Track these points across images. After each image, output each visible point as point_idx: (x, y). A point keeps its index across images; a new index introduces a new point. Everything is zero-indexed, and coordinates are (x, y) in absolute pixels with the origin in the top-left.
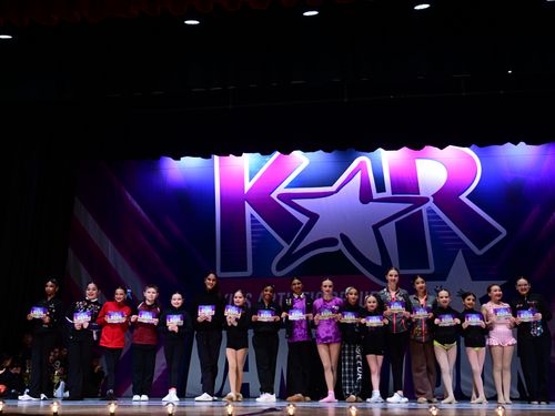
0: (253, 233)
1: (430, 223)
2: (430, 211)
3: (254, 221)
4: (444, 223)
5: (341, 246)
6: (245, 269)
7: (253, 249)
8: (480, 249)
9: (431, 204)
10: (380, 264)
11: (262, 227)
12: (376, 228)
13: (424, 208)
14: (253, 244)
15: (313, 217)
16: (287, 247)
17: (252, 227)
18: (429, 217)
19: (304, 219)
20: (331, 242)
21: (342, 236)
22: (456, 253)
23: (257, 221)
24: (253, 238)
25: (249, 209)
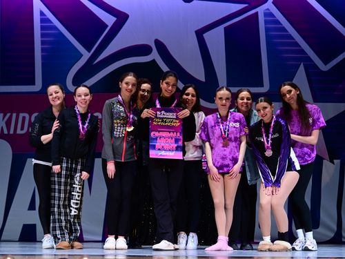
0: (43, 35)
1: (267, 30)
2: (268, 14)
3: (44, 20)
4: (284, 29)
5: (155, 55)
6: (33, 83)
7: (43, 58)
8: (326, 63)
9: (269, 5)
10: (204, 80)
11: (55, 28)
12: (200, 34)
13: (261, 10)
14: (43, 50)
15: (122, 18)
16: (86, 55)
17: (42, 28)
18: (266, 22)
19: (109, 20)
20: (143, 50)
21: (158, 43)
22: (297, 67)
23: (48, 21)
24: (43, 43)
25: (38, 5)
